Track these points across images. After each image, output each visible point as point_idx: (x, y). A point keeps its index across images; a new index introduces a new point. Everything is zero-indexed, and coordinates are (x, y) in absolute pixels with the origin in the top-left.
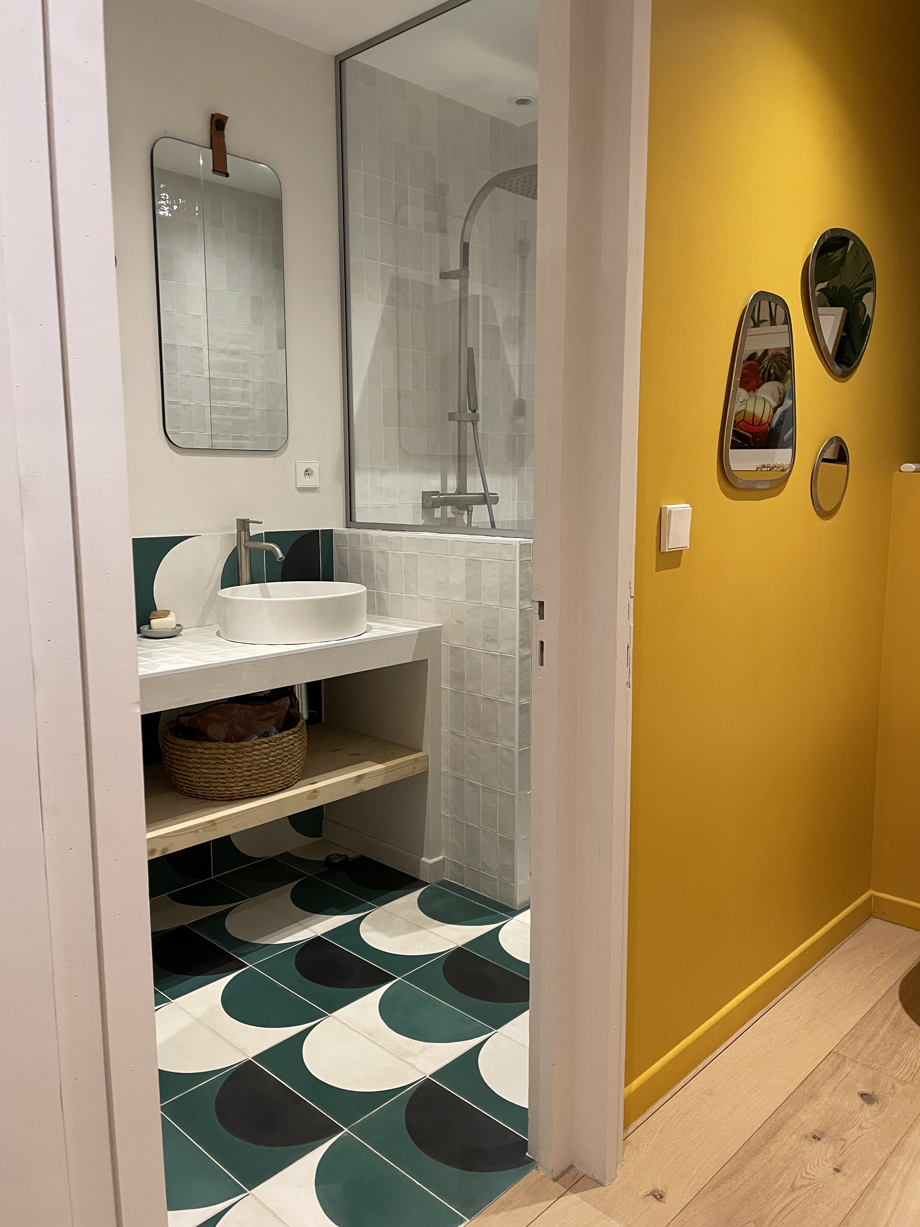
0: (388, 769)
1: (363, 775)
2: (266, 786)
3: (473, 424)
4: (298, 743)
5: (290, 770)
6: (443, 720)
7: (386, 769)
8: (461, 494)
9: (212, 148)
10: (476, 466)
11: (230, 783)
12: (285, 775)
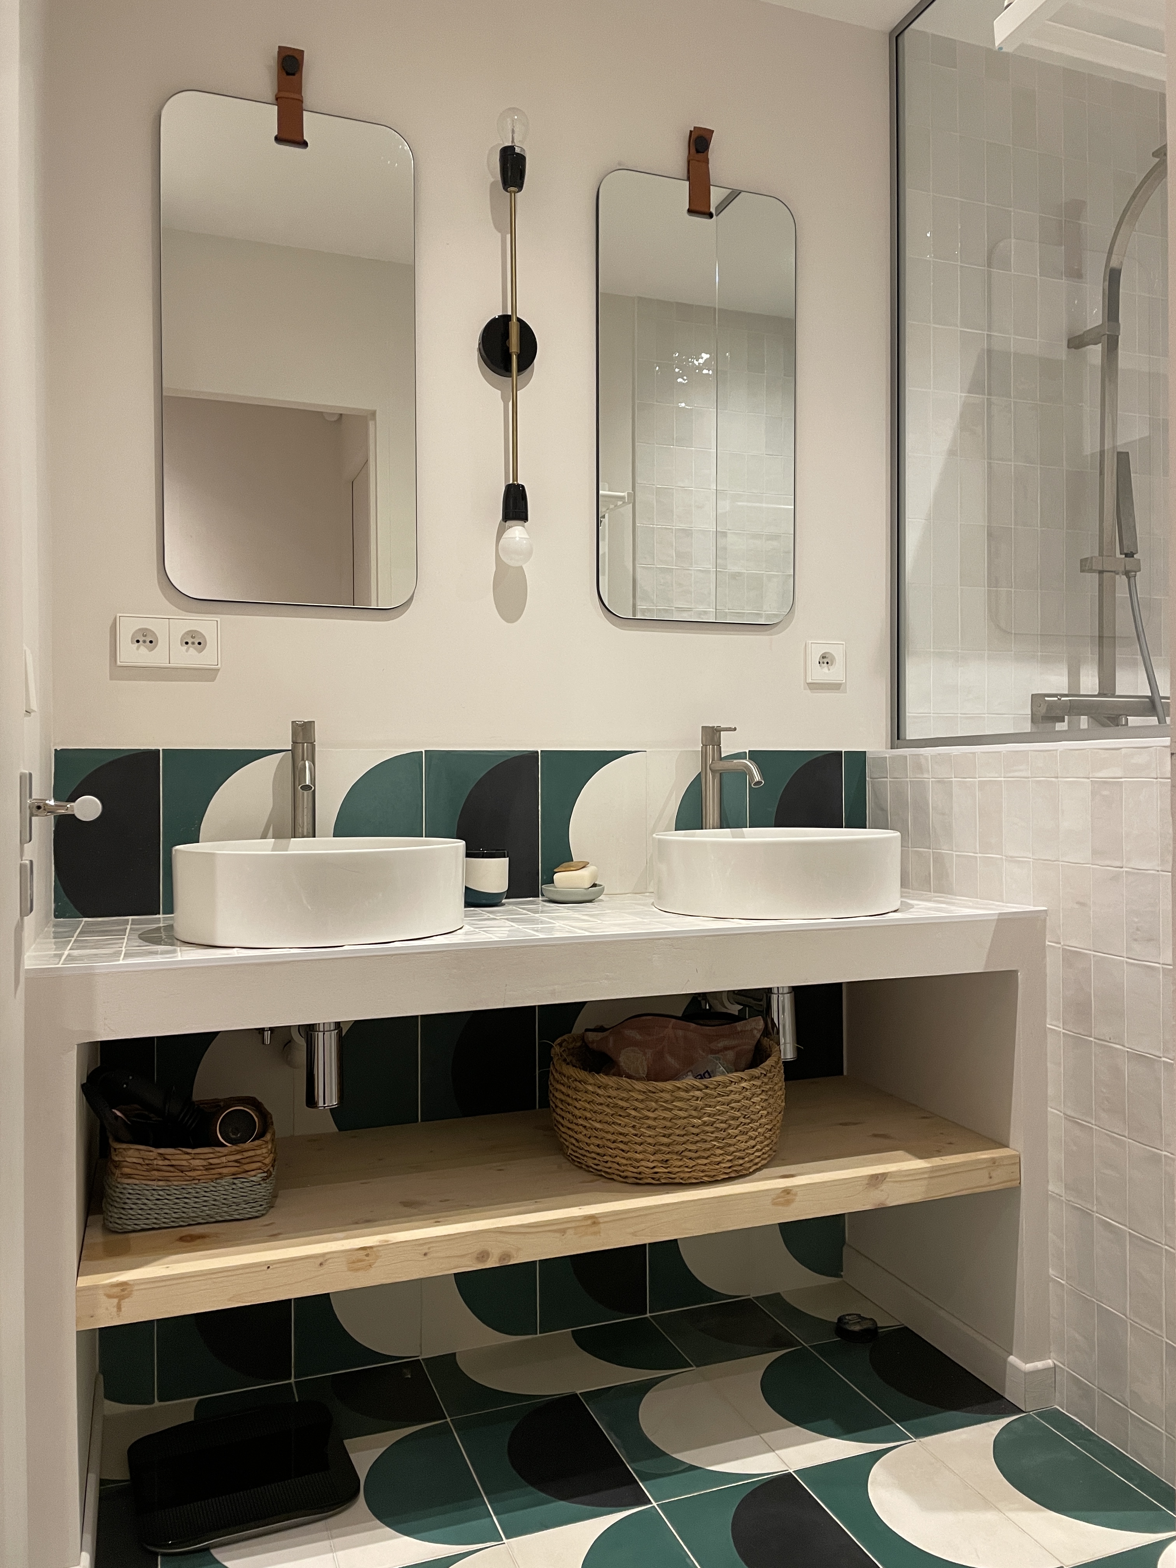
0: (936, 1171)
1: (884, 1175)
2: (698, 1168)
3: (1129, 578)
4: (762, 1097)
5: (743, 1145)
6: (1051, 1091)
7: (933, 1170)
8: (1105, 695)
9: (688, 179)
10: (1137, 655)
11: (636, 1152)
12: (733, 1152)
